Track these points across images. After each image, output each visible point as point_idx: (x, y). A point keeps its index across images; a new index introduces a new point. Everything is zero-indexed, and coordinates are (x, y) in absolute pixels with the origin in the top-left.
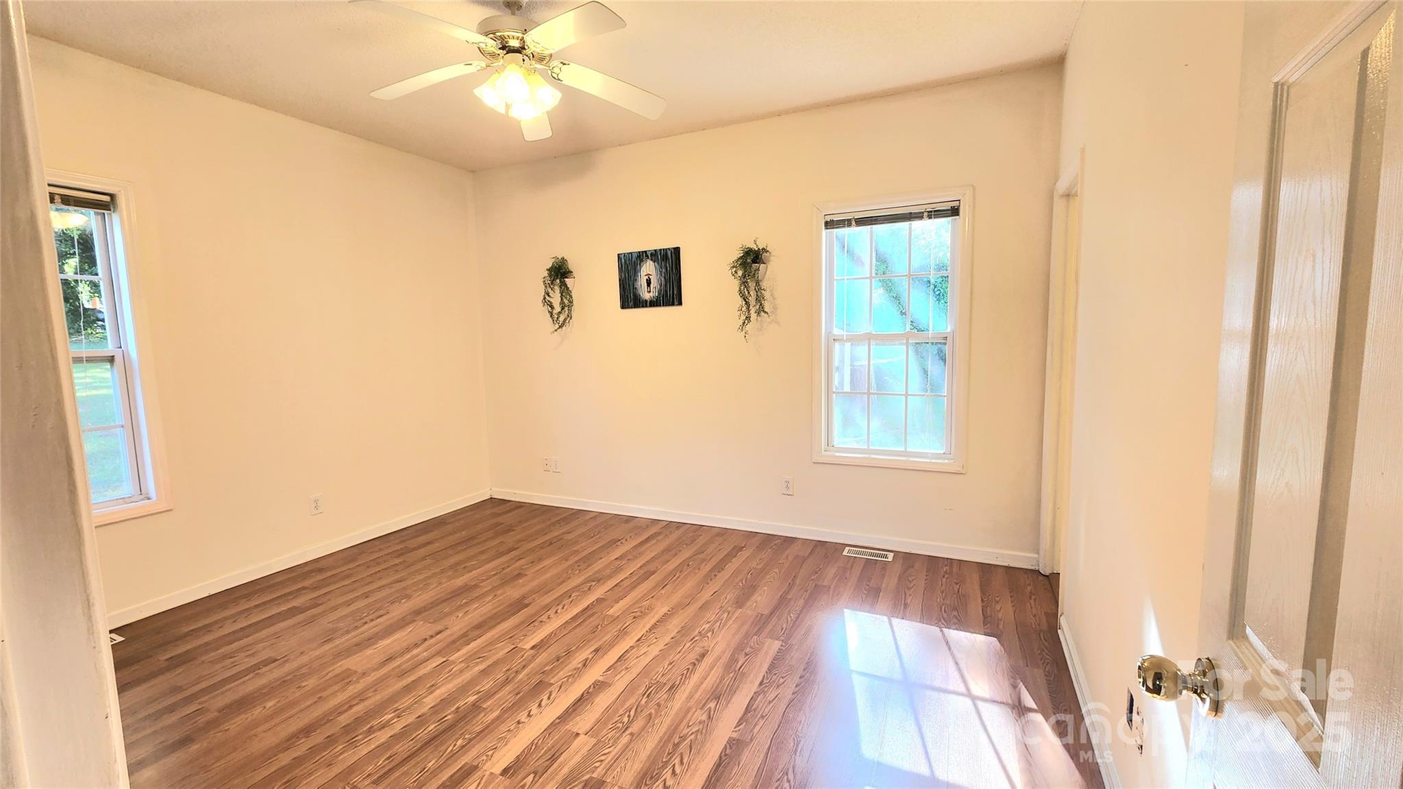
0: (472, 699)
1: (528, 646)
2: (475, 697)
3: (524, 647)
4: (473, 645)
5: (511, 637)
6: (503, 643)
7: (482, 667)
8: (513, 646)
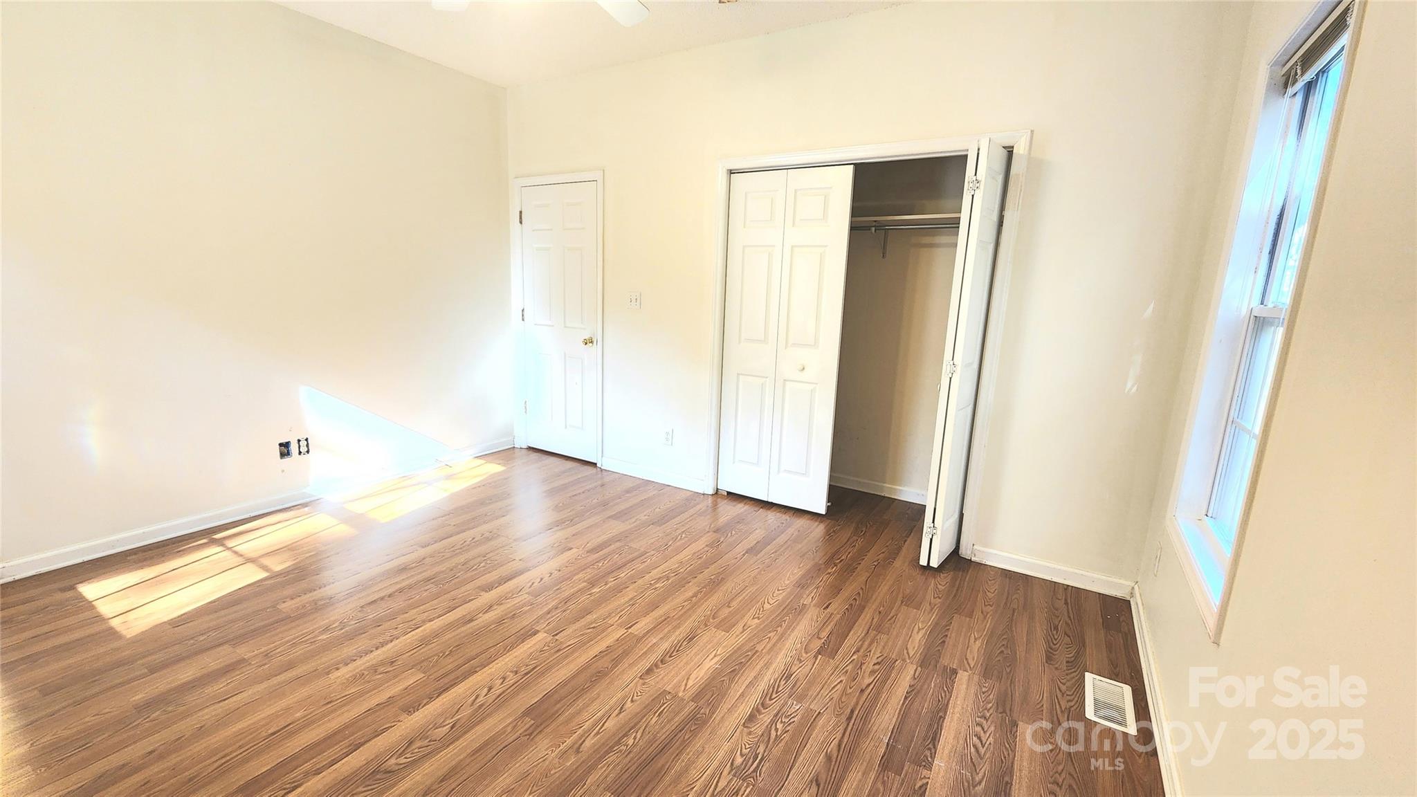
0: (596, 590)
1: (541, 636)
2: (593, 591)
3: (546, 634)
4: (602, 646)
5: (558, 651)
6: (569, 643)
7: (590, 618)
8: (556, 637)
